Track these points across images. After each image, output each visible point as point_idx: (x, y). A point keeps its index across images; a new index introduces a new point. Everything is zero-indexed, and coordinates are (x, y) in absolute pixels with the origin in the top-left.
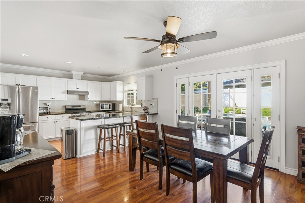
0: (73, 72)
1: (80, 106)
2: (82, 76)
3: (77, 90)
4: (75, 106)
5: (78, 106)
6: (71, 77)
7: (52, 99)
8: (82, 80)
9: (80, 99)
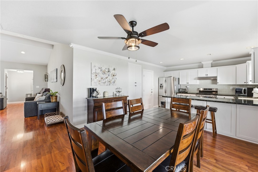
0: (202, 63)
1: (211, 89)
2: (212, 64)
3: (206, 76)
4: (206, 89)
5: (209, 89)
6: (201, 67)
7: (188, 84)
8: (212, 67)
9: (213, 83)
